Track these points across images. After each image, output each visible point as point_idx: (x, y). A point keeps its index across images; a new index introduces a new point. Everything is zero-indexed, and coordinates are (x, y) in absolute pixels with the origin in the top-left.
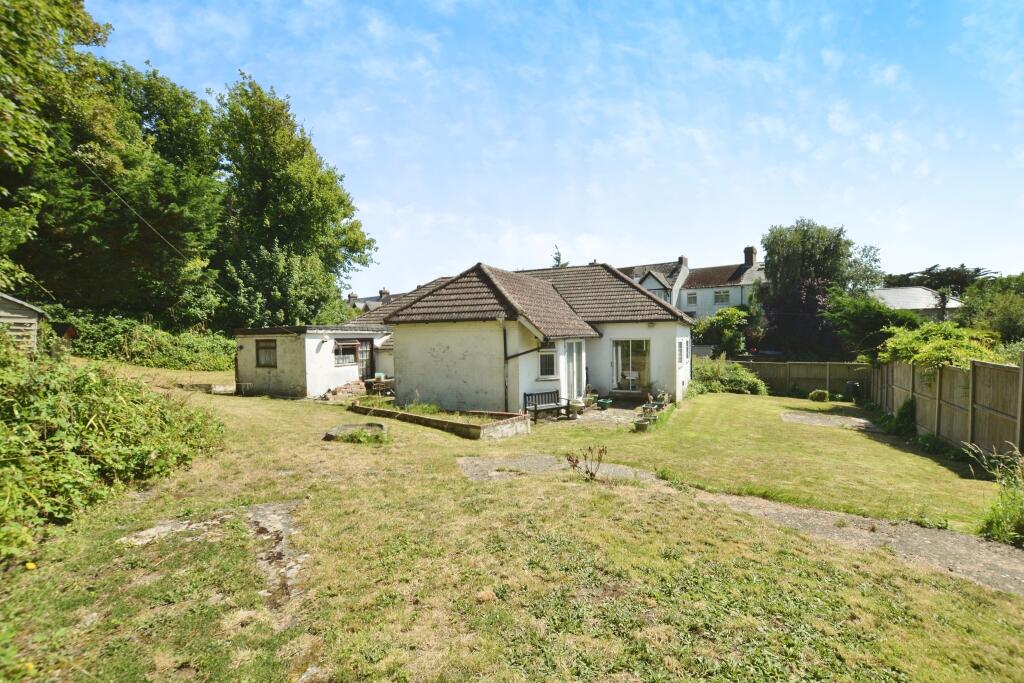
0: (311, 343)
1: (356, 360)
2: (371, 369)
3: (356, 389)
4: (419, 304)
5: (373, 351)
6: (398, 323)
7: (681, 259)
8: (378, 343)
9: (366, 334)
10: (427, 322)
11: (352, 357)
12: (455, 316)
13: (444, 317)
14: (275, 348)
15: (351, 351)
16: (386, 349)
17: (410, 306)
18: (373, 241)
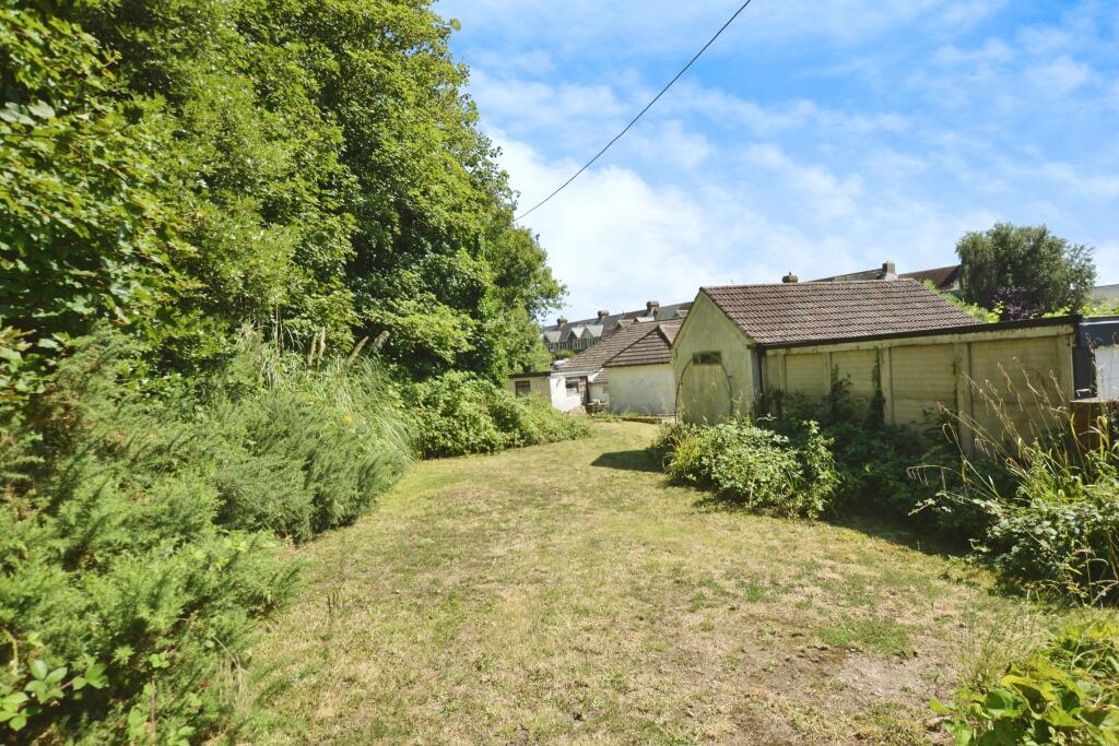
0: (553, 382)
1: (578, 391)
2: (587, 399)
3: (580, 411)
4: (622, 354)
5: (588, 385)
6: (611, 367)
7: (885, 266)
8: (591, 379)
9: (582, 373)
10: (628, 366)
11: (575, 389)
12: (645, 361)
13: (639, 362)
14: (529, 386)
15: (576, 385)
16: (596, 383)
17: (617, 356)
18: (565, 286)
